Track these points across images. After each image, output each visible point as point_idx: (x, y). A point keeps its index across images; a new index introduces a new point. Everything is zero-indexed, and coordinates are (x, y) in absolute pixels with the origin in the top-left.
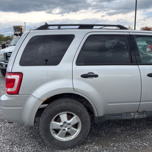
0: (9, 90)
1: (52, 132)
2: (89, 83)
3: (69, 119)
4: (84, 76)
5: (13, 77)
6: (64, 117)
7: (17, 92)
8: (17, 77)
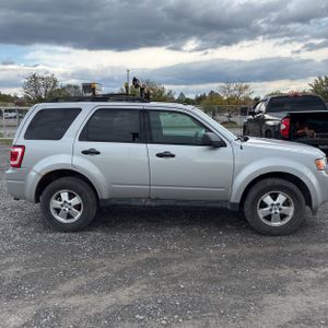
0: (12, 163)
1: (53, 212)
2: (92, 161)
3: (70, 199)
4: (85, 152)
5: (16, 150)
6: (64, 195)
7: (19, 166)
8: (19, 150)
